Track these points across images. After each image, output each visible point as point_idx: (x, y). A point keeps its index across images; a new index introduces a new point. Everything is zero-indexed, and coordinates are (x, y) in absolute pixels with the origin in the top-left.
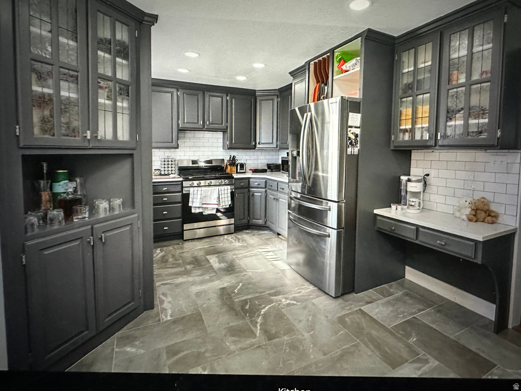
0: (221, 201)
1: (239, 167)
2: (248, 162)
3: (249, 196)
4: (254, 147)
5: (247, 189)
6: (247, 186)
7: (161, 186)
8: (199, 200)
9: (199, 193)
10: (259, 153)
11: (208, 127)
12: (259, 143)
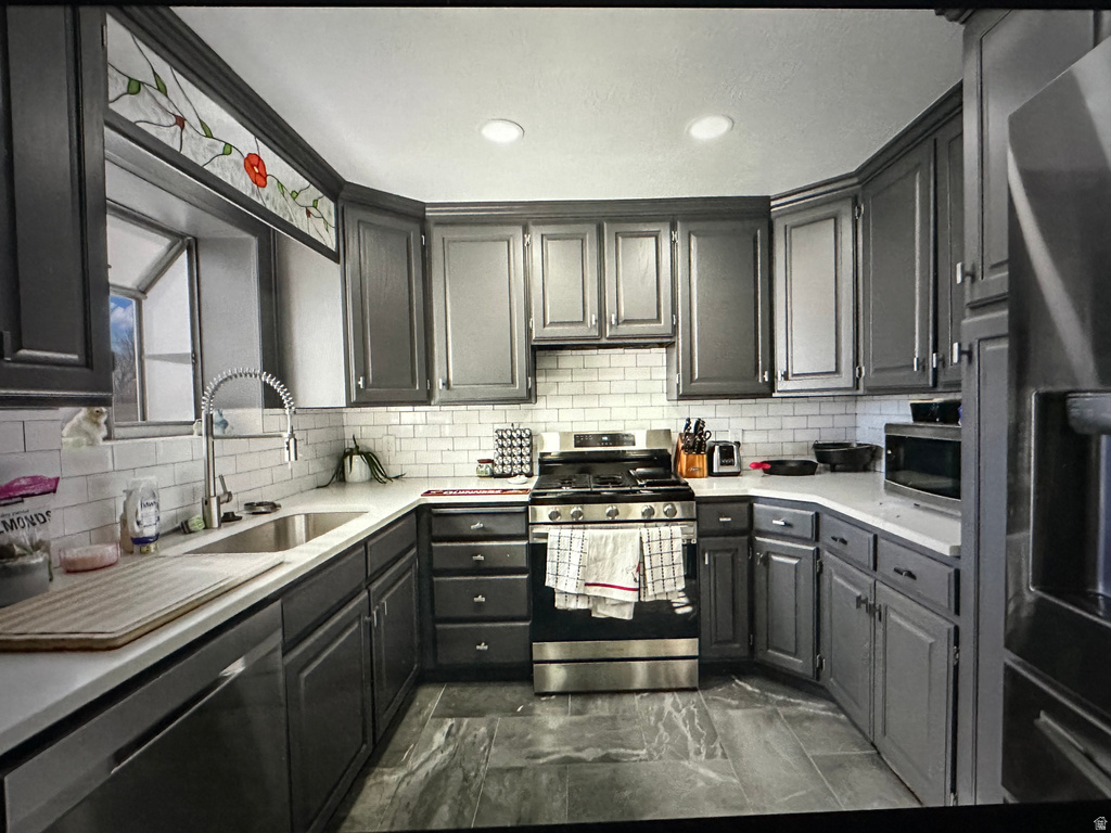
0: (649, 579)
1: (716, 455)
2: (749, 438)
3: (752, 563)
4: (768, 391)
5: (746, 538)
6: (745, 525)
7: (469, 518)
8: (574, 569)
9: (576, 546)
10: (787, 408)
11: (614, 333)
12: (786, 376)
